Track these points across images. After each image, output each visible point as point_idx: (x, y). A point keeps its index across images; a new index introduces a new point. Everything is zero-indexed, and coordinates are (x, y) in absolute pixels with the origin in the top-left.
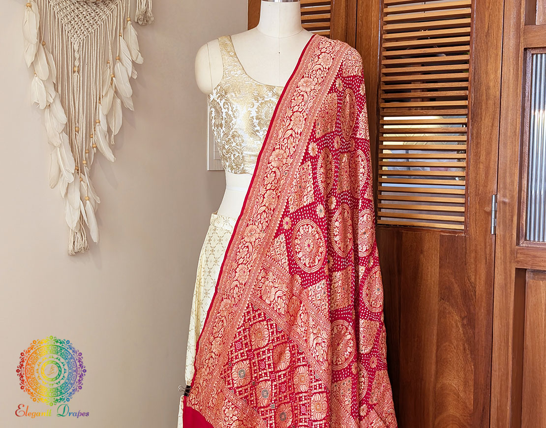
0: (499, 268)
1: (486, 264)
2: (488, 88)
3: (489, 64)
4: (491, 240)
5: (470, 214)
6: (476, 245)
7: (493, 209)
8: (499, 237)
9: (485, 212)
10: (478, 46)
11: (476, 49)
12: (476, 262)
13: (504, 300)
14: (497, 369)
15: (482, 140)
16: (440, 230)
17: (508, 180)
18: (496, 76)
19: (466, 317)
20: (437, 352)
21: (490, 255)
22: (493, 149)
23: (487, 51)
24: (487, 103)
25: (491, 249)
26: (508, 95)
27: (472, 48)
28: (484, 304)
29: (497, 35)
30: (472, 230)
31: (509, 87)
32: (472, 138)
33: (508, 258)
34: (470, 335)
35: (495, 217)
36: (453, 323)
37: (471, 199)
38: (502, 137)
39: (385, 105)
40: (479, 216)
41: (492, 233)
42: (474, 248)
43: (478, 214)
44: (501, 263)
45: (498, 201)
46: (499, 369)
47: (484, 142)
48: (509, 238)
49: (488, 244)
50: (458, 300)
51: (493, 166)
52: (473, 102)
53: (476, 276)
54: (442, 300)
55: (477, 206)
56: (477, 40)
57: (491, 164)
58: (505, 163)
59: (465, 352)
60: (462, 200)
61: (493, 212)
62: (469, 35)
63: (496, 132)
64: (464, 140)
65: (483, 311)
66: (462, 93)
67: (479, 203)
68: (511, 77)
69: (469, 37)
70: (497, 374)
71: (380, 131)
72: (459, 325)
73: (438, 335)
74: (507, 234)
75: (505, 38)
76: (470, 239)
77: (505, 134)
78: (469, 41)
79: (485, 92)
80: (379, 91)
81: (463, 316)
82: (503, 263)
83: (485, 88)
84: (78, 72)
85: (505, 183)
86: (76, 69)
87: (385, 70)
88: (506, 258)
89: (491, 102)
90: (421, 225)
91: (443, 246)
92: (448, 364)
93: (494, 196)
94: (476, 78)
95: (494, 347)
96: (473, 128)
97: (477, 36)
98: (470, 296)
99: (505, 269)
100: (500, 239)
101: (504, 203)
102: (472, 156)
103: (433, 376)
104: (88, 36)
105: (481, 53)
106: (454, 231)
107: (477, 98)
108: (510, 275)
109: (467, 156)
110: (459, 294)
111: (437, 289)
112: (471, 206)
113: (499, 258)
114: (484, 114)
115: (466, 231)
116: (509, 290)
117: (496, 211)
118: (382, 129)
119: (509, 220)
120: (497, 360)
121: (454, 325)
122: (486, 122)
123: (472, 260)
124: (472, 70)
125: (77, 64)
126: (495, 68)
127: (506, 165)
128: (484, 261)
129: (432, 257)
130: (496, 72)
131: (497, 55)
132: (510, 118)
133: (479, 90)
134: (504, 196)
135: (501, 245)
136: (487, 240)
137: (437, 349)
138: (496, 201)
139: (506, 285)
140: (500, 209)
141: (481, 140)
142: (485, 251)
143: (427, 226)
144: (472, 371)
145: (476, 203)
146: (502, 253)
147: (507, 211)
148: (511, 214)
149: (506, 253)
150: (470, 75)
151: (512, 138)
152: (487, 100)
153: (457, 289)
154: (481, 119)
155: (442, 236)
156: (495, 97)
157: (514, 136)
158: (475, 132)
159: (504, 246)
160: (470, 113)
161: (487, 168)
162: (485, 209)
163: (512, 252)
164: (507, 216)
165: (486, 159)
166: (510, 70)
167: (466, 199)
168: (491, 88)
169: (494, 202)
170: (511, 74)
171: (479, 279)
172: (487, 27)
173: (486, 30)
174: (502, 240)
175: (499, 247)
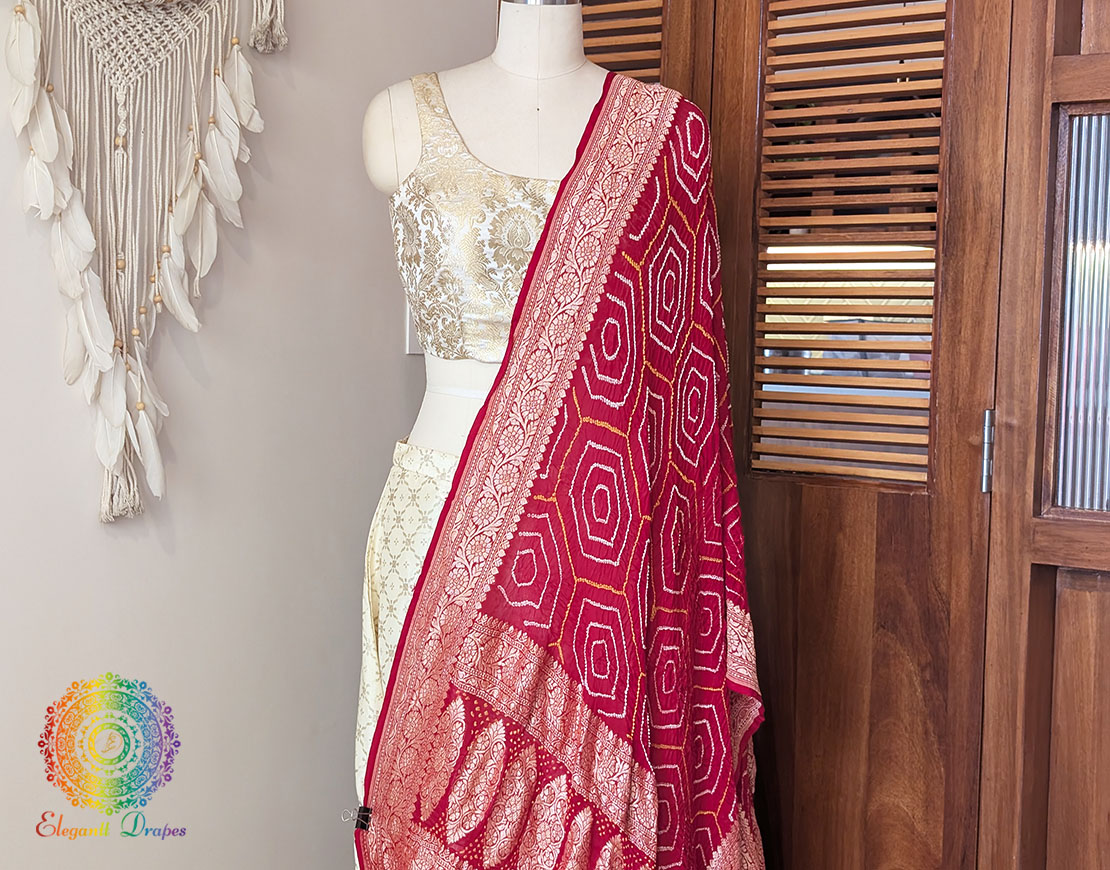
0: (998, 563)
1: (971, 554)
2: (978, 187)
3: (981, 136)
4: (982, 506)
5: (939, 450)
6: (951, 516)
7: (986, 440)
8: (998, 498)
9: (971, 446)
10: (958, 98)
11: (954, 105)
12: (950, 550)
13: (1007, 631)
14: (993, 775)
15: (965, 296)
16: (877, 482)
17: (1018, 379)
18: (994, 163)
19: (930, 664)
20: (870, 736)
21: (981, 536)
22: (987, 315)
23: (976, 109)
24: (975, 219)
25: (981, 524)
26: (1019, 202)
27: (945, 103)
28: (966, 639)
29: (998, 77)
30: (944, 485)
31: (1020, 185)
32: (945, 292)
33: (1016, 543)
34: (937, 703)
35: (991, 457)
36: (904, 676)
37: (943, 418)
38: (1006, 291)
39: (769, 222)
40: (956, 454)
41: (984, 490)
42: (947, 520)
43: (955, 450)
44: (1002, 553)
45: (996, 424)
46: (996, 775)
47: (970, 300)
48: (1018, 501)
49: (975, 513)
50: (914, 630)
51: (987, 349)
52: (947, 216)
53: (950, 579)
54: (881, 629)
55: (955, 432)
56: (956, 87)
57: (982, 345)
58: (1012, 344)
59: (927, 739)
60: (922, 420)
61: (986, 446)
62: (941, 77)
63: (994, 277)
64: (929, 295)
65: (963, 652)
66: (925, 197)
67: (957, 426)
68: (1025, 163)
69: (941, 80)
70: (993, 785)
71: (759, 276)
72: (917, 681)
73: (872, 702)
74: (1015, 492)
75: (1014, 84)
76: (938, 502)
77: (1013, 282)
78: (941, 89)
79: (972, 195)
80: (758, 193)
81: (923, 662)
82: (1005, 553)
83: (971, 187)
84: (125, 147)
85: (1011, 386)
86: (120, 141)
87: (769, 150)
88: (1012, 543)
89: (984, 216)
90: (839, 472)
91: (884, 516)
92: (892, 764)
93: (987, 412)
94: (954, 166)
95: (985, 728)
96: (946, 269)
97: (956, 78)
98: (938, 620)
99: (1010, 565)
100: (1001, 503)
101: (1009, 427)
102: (944, 329)
103: (861, 788)
104: (147, 74)
105: (964, 113)
106: (908, 485)
107: (955, 207)
108: (1021, 580)
109: (935, 329)
110: (917, 618)
111: (872, 606)
112: (942, 432)
113: (999, 541)
114: (969, 242)
115: (928, 485)
116: (1018, 610)
117: (991, 445)
118: (762, 271)
119: (1019, 462)
120: (992, 755)
121: (906, 681)
122: (974, 257)
123: (943, 546)
124: (944, 148)
125: (122, 130)
126: (993, 144)
127: (1014, 348)
128: (968, 548)
129: (862, 538)
130: (995, 152)
131: (996, 119)
132: (1021, 250)
133: (960, 191)
134: (1010, 412)
135: (1002, 514)
136: (975, 505)
137: (871, 731)
138: (992, 424)
139: (1011, 598)
140: (1000, 439)
141: (962, 295)
142: (970, 527)
143: (852, 473)
144: (941, 778)
145: (951, 427)
146: (1004, 532)
147: (1016, 444)
148: (1022, 450)
149: (1012, 533)
150: (942, 161)
151: (1027, 292)
152: (976, 211)
153: (911, 605)
154: (964, 251)
155: (882, 496)
156: (992, 205)
157: (1030, 287)
158: (950, 279)
159: (1009, 518)
160: (941, 238)
161: (976, 354)
162: (970, 439)
163: (1025, 530)
164: (1015, 455)
165: (973, 335)
166: (1022, 149)
167: (932, 418)
168: (984, 187)
169: (987, 424)
170: (1026, 157)
171: (957, 585)
172: (976, 60)
173: (975, 66)
174: (1004, 503)
175: (998, 519)
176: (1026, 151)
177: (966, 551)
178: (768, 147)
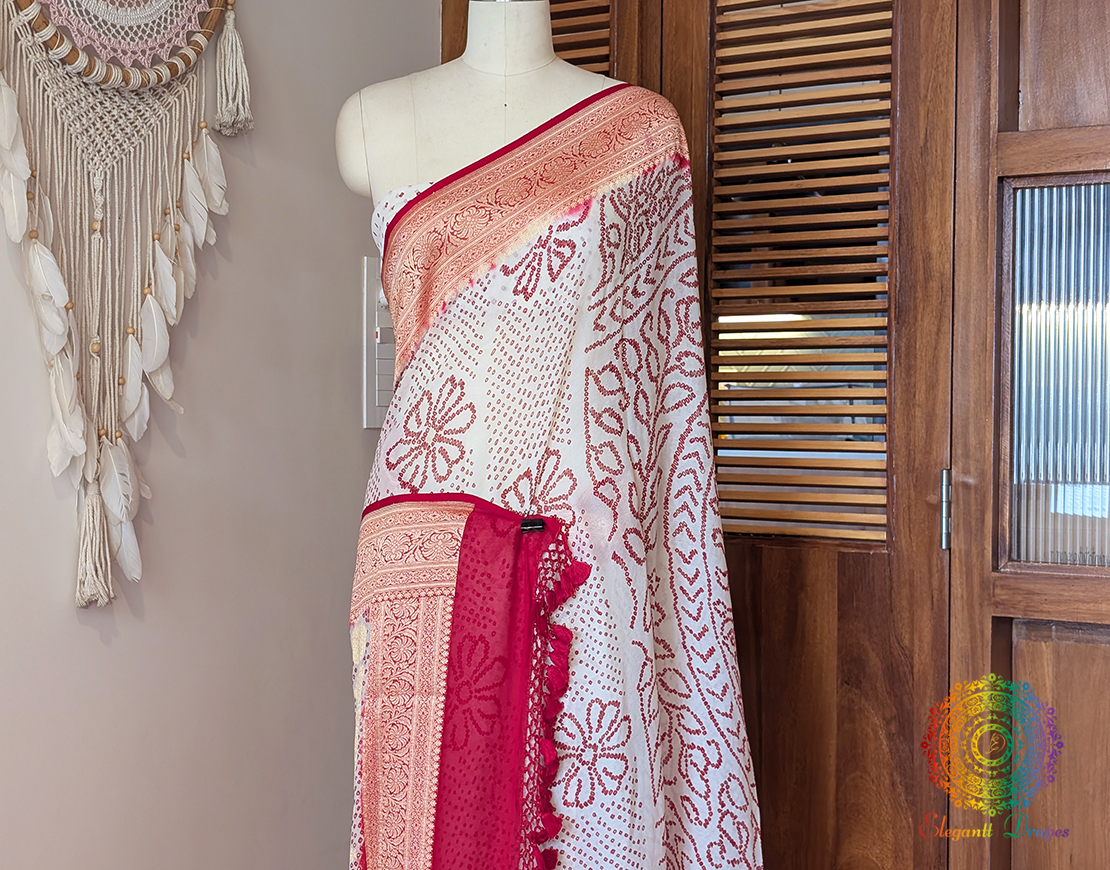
0: (959, 617)
1: (932, 609)
2: (928, 257)
3: (929, 208)
4: (942, 562)
5: (897, 509)
6: (912, 573)
7: (944, 499)
9: (929, 504)
10: (905, 172)
11: (901, 179)
12: (911, 606)
14: (961, 823)
15: (918, 361)
16: (839, 542)
17: (973, 440)
18: (943, 232)
19: (894, 717)
20: (837, 791)
21: (941, 591)
22: (941, 378)
23: (924, 181)
24: (926, 288)
25: (941, 580)
26: (969, 271)
27: (893, 178)
28: (930, 691)
29: (944, 151)
30: (903, 541)
31: (969, 254)
32: (898, 357)
33: (976, 597)
34: (903, 755)
35: (949, 515)
36: (870, 730)
37: (900, 479)
38: (958, 355)
39: (721, 293)
40: (915, 513)
41: (944, 547)
42: (907, 577)
43: (913, 508)
44: (962, 606)
45: (953, 483)
46: (964, 822)
47: (923, 365)
48: (978, 557)
49: (935, 570)
50: (878, 685)
51: (942, 411)
52: (898, 284)
53: (912, 634)
54: (845, 685)
55: (912, 491)
56: (903, 163)
57: (937, 408)
58: (965, 406)
59: (894, 790)
60: (880, 481)
61: (944, 504)
62: (887, 153)
63: (946, 343)
64: (882, 360)
65: (928, 704)
67: (915, 486)
68: (973, 234)
69: (888, 156)
71: (712, 345)
72: (882, 734)
73: (839, 756)
74: (974, 548)
75: (960, 157)
76: (898, 560)
77: (964, 346)
78: (888, 164)
79: (921, 265)
80: (709, 266)
81: (888, 716)
82: (966, 607)
83: (921, 258)
85: (966, 446)
86: (98, 226)
87: (719, 224)
88: (972, 597)
89: (934, 285)
90: (799, 533)
91: (844, 574)
92: (861, 816)
93: (944, 472)
94: (904, 237)
96: (899, 336)
97: (903, 154)
98: (902, 674)
99: (971, 618)
100: (960, 560)
101: (966, 486)
102: (898, 394)
103: (830, 841)
104: (122, 159)
105: (912, 187)
106: (867, 544)
107: (906, 275)
108: (982, 632)
109: (890, 392)
110: (881, 673)
111: (835, 663)
113: (959, 596)
114: (920, 310)
115: (889, 544)
116: (980, 662)
117: (949, 503)
118: (716, 340)
119: (977, 519)
121: (871, 734)
122: (926, 323)
123: (904, 603)
124: (894, 221)
125: (99, 215)
126: (941, 217)
127: (968, 410)
128: (929, 603)
129: (823, 599)
130: (943, 224)
131: (944, 191)
132: (972, 317)
133: (911, 261)
134: (966, 472)
135: (961, 570)
136: (935, 562)
137: (838, 785)
138: (949, 483)
139: (973, 650)
140: (958, 497)
141: (915, 361)
142: (930, 582)
143: (811, 534)
144: (909, 828)
145: (909, 486)
146: (964, 586)
147: (973, 501)
148: (979, 508)
149: (972, 588)
150: (891, 233)
151: (979, 356)
152: (927, 280)
153: (875, 662)
154: (916, 317)
155: (842, 555)
156: (942, 274)
157: (982, 351)
158: (903, 345)
159: (969, 574)
160: (893, 306)
161: (930, 418)
162: (928, 499)
163: (985, 584)
164: (973, 512)
165: (926, 398)
166: (970, 221)
167: (890, 479)
168: (934, 257)
169: (944, 484)
170: (974, 228)
171: (920, 639)
172: (922, 136)
173: (921, 143)
174: (963, 559)
175: (958, 574)
176: (974, 222)
177: (927, 606)
178: (717, 222)
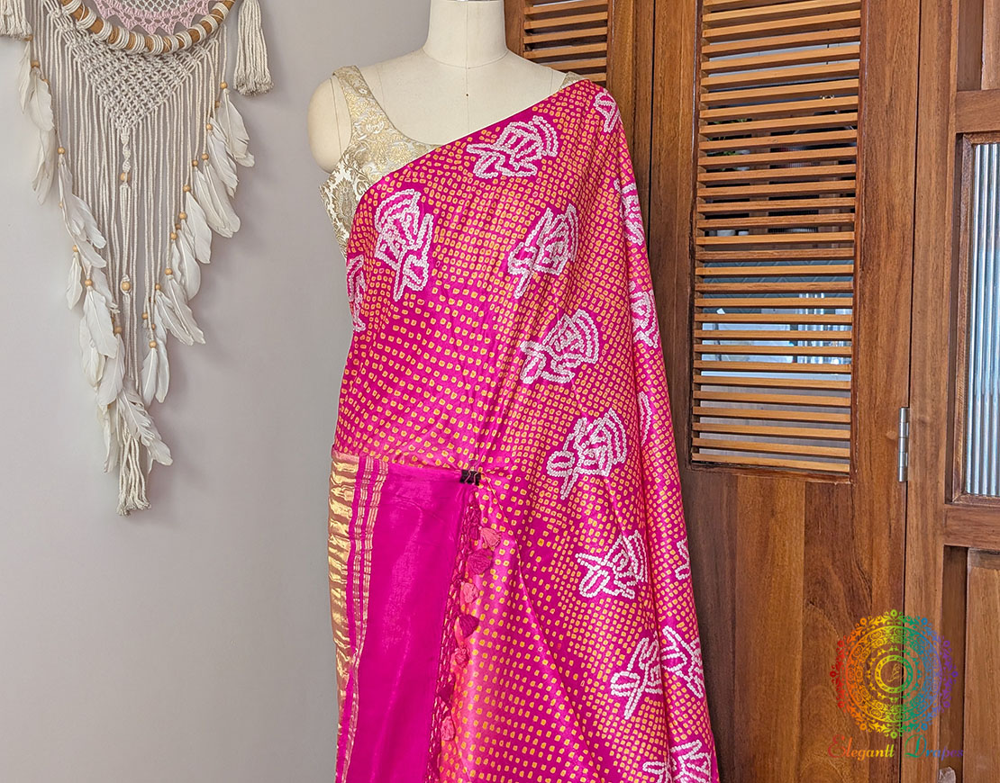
0: (915, 545)
1: (890, 537)
2: (891, 209)
3: (893, 163)
4: (899, 494)
5: (860, 444)
6: (872, 502)
7: (902, 435)
9: (889, 441)
10: (872, 129)
11: (868, 135)
12: (871, 534)
13: (924, 606)
15: (881, 306)
16: (804, 473)
17: (929, 382)
18: (905, 186)
20: (802, 701)
21: (898, 521)
22: (901, 321)
23: (889, 139)
24: (889, 238)
26: (928, 222)
27: (861, 134)
29: (907, 111)
30: (865, 474)
31: (929, 206)
32: (863, 302)
33: (929, 527)
35: (906, 450)
36: (831, 647)
37: (862, 415)
38: (918, 301)
39: (704, 241)
40: (876, 447)
41: (901, 480)
42: (868, 507)
43: (874, 443)
45: (911, 420)
47: (885, 310)
48: (932, 490)
49: (892, 500)
50: (840, 605)
51: (901, 354)
52: (863, 234)
53: (871, 559)
54: (810, 605)
55: (873, 428)
56: (869, 120)
57: (897, 350)
58: (924, 349)
60: (844, 417)
61: (902, 440)
62: (856, 111)
63: (906, 290)
64: (848, 305)
66: (845, 217)
67: (876, 422)
68: (933, 185)
69: (856, 114)
71: (696, 290)
73: (803, 670)
74: (929, 482)
75: (922, 116)
76: (860, 491)
77: (924, 293)
78: (856, 122)
79: (885, 216)
80: (694, 215)
82: (920, 536)
83: (885, 209)
84: (129, 182)
85: (923, 386)
86: (125, 177)
87: (704, 176)
88: (926, 527)
89: (897, 234)
90: (770, 464)
91: (811, 502)
92: (822, 726)
93: (902, 409)
94: (869, 189)
96: (864, 281)
97: (870, 110)
98: (862, 597)
99: (925, 547)
100: (916, 492)
101: (923, 423)
102: (862, 335)
103: (795, 748)
104: (147, 117)
105: (877, 144)
106: (832, 475)
107: (871, 226)
108: (935, 559)
109: (855, 337)
110: (842, 594)
111: (802, 584)
112: (862, 428)
113: (915, 526)
114: (883, 258)
115: (850, 475)
116: (932, 587)
117: (906, 439)
118: (699, 284)
119: (932, 454)
121: (833, 651)
122: (888, 271)
123: (864, 531)
124: (861, 175)
125: (126, 167)
126: (904, 170)
128: (887, 531)
129: (792, 523)
130: (905, 178)
131: (906, 148)
132: (931, 265)
133: (875, 211)
134: (923, 410)
135: (917, 501)
136: (893, 493)
137: (802, 696)
138: (907, 420)
139: (927, 577)
140: (914, 434)
141: (878, 305)
142: (888, 513)
143: (782, 465)
144: (866, 738)
145: (871, 423)
146: (919, 517)
147: (928, 438)
148: (934, 444)
149: (926, 518)
150: (858, 185)
151: (936, 302)
152: (889, 230)
153: (837, 584)
154: (879, 265)
155: (809, 485)
156: (904, 225)
157: (939, 298)
158: (867, 290)
159: (923, 506)
160: (859, 254)
161: (891, 358)
162: (887, 434)
163: (938, 516)
164: (928, 448)
165: (888, 341)
166: (930, 174)
167: (853, 415)
168: (896, 208)
169: (902, 420)
170: (934, 181)
171: (878, 565)
172: (887, 95)
173: (887, 101)
174: (919, 492)
175: (914, 506)
176: (934, 175)
177: (885, 535)
178: (702, 175)
